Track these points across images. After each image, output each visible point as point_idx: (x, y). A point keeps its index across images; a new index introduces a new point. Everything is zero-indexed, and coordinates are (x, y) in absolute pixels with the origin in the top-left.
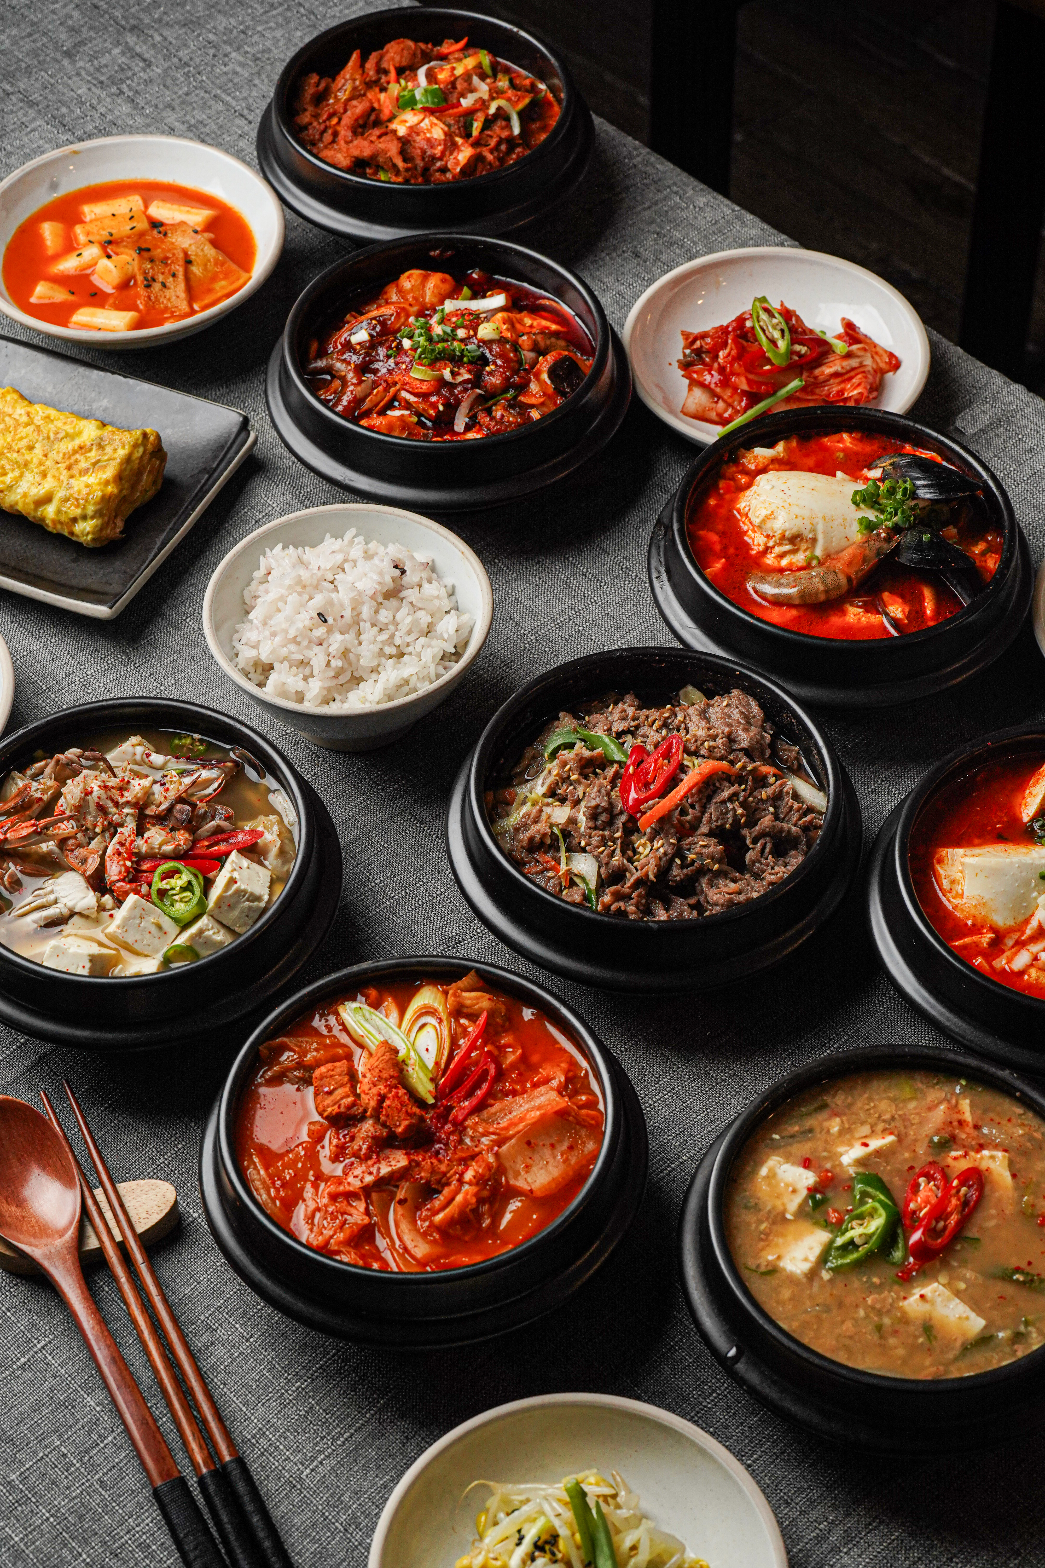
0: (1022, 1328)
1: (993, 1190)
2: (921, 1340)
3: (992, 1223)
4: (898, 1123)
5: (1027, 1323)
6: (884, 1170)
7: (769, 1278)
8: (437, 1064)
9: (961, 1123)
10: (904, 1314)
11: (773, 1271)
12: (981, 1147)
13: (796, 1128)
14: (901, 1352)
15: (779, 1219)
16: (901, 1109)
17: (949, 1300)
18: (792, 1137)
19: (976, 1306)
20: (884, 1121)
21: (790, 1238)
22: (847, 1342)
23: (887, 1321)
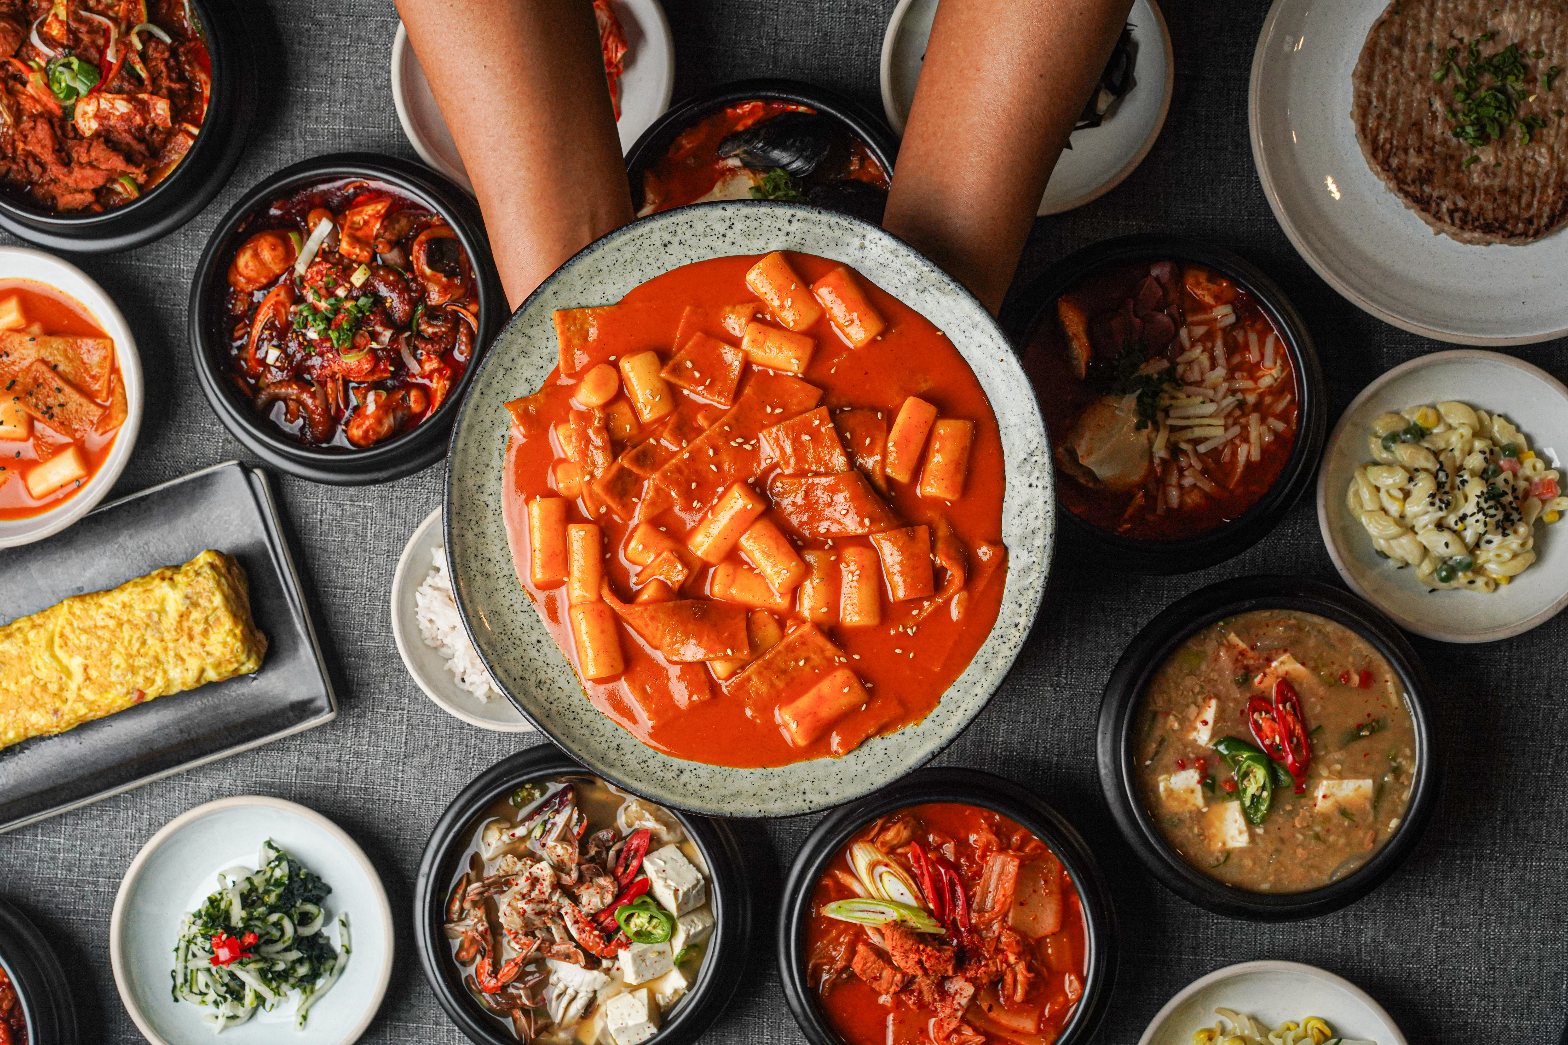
0: (1394, 764)
1: (1301, 684)
2: (1346, 824)
3: (1318, 709)
4: (1208, 687)
5: (1394, 759)
6: (1230, 729)
7: (1230, 861)
8: (916, 898)
9: (1242, 653)
10: (1322, 814)
11: (1228, 854)
12: (1269, 661)
13: (1154, 746)
14: (1342, 841)
15: (1199, 816)
16: (1200, 676)
17: (1340, 785)
18: (1157, 753)
19: (1356, 773)
20: (1199, 693)
21: (1217, 824)
22: (1309, 862)
23: (1318, 829)
